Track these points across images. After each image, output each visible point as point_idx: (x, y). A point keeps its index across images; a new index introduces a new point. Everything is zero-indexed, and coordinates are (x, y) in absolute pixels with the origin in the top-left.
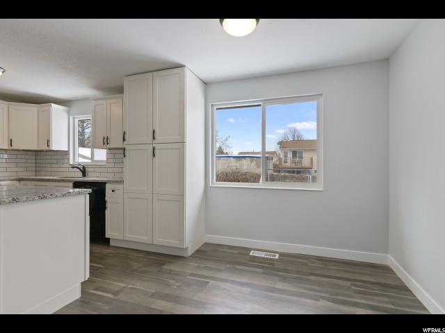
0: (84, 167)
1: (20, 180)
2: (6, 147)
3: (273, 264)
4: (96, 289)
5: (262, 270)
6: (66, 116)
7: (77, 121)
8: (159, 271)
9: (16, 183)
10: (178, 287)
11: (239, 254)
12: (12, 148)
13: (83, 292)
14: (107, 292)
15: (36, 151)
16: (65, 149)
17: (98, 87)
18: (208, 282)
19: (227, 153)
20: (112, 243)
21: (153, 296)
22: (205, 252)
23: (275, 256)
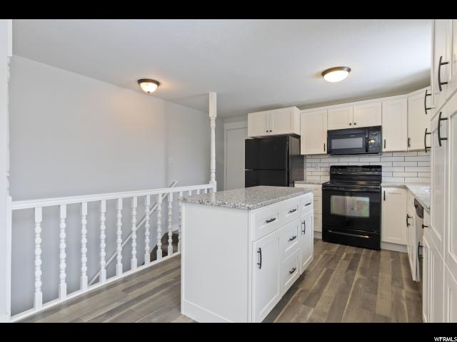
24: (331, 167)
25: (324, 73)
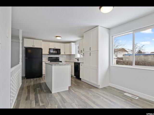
0: (78, 59)
1: (66, 61)
2: (64, 54)
3: (132, 100)
4: (72, 89)
5: (124, 100)
6: (75, 45)
7: (77, 46)
8: (89, 90)
9: (65, 62)
10: (91, 95)
11: (120, 93)
12: (65, 54)
13: (69, 89)
14: (74, 91)
15: (70, 55)
16: (75, 54)
17: (80, 37)
18: (101, 97)
19: (144, 53)
20: (82, 80)
21: (83, 95)
22: (106, 88)
23: (136, 98)
24: (49, 57)
25: (56, 37)
